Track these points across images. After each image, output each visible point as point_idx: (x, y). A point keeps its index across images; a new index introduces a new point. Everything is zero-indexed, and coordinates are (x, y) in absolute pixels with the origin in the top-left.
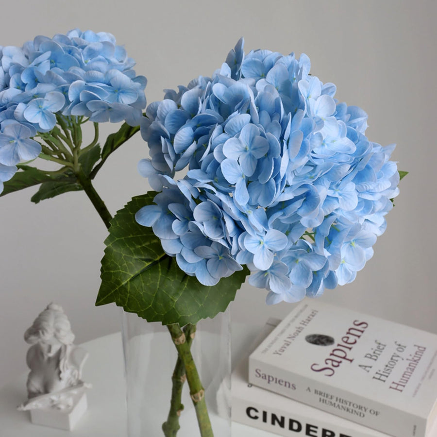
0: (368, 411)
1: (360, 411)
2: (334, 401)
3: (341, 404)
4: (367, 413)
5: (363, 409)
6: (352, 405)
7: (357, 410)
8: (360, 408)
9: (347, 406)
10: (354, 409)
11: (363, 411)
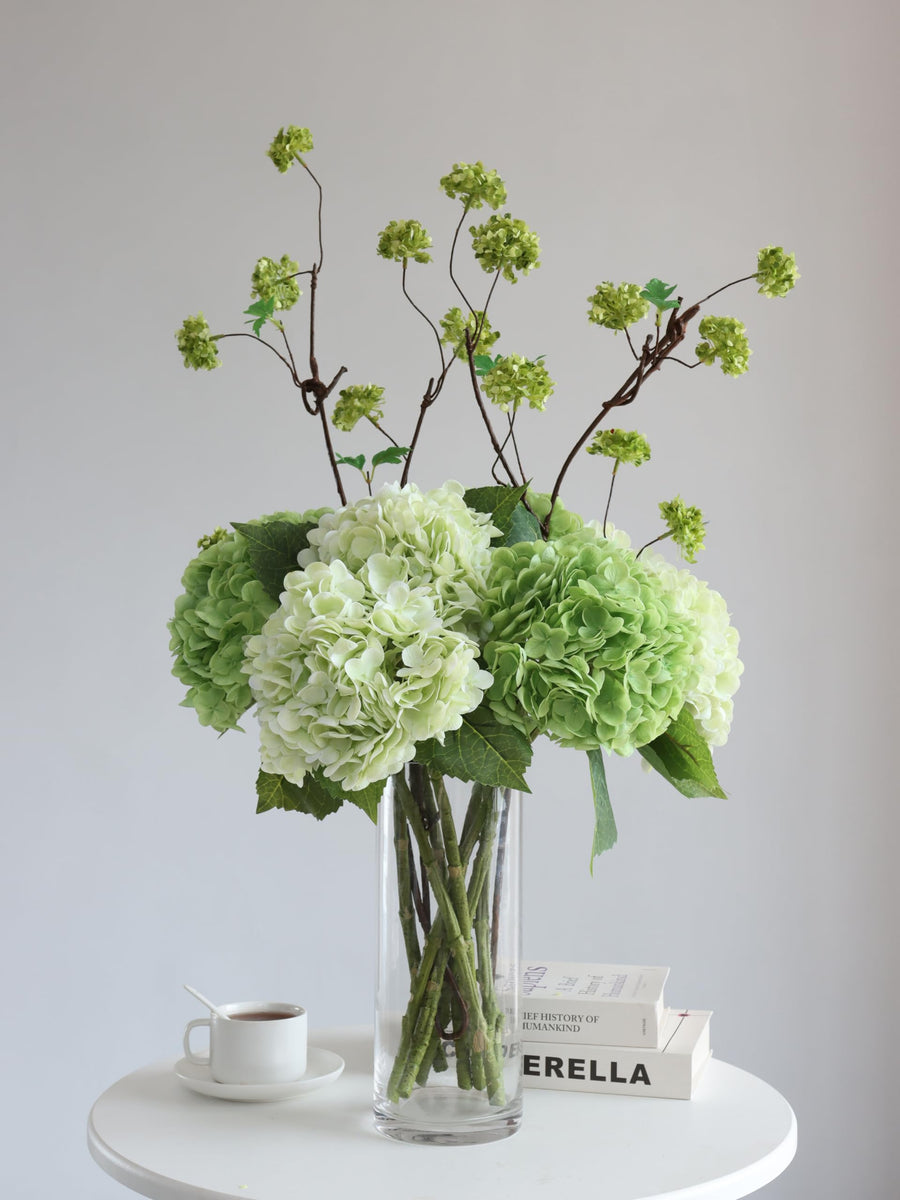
0: (584, 1019)
1: (574, 1023)
2: (538, 1020)
3: (547, 1022)
4: (583, 1025)
5: (578, 1019)
6: (562, 1018)
7: (570, 1023)
8: (573, 1018)
9: (557, 1022)
10: (566, 1023)
11: (578, 1023)
